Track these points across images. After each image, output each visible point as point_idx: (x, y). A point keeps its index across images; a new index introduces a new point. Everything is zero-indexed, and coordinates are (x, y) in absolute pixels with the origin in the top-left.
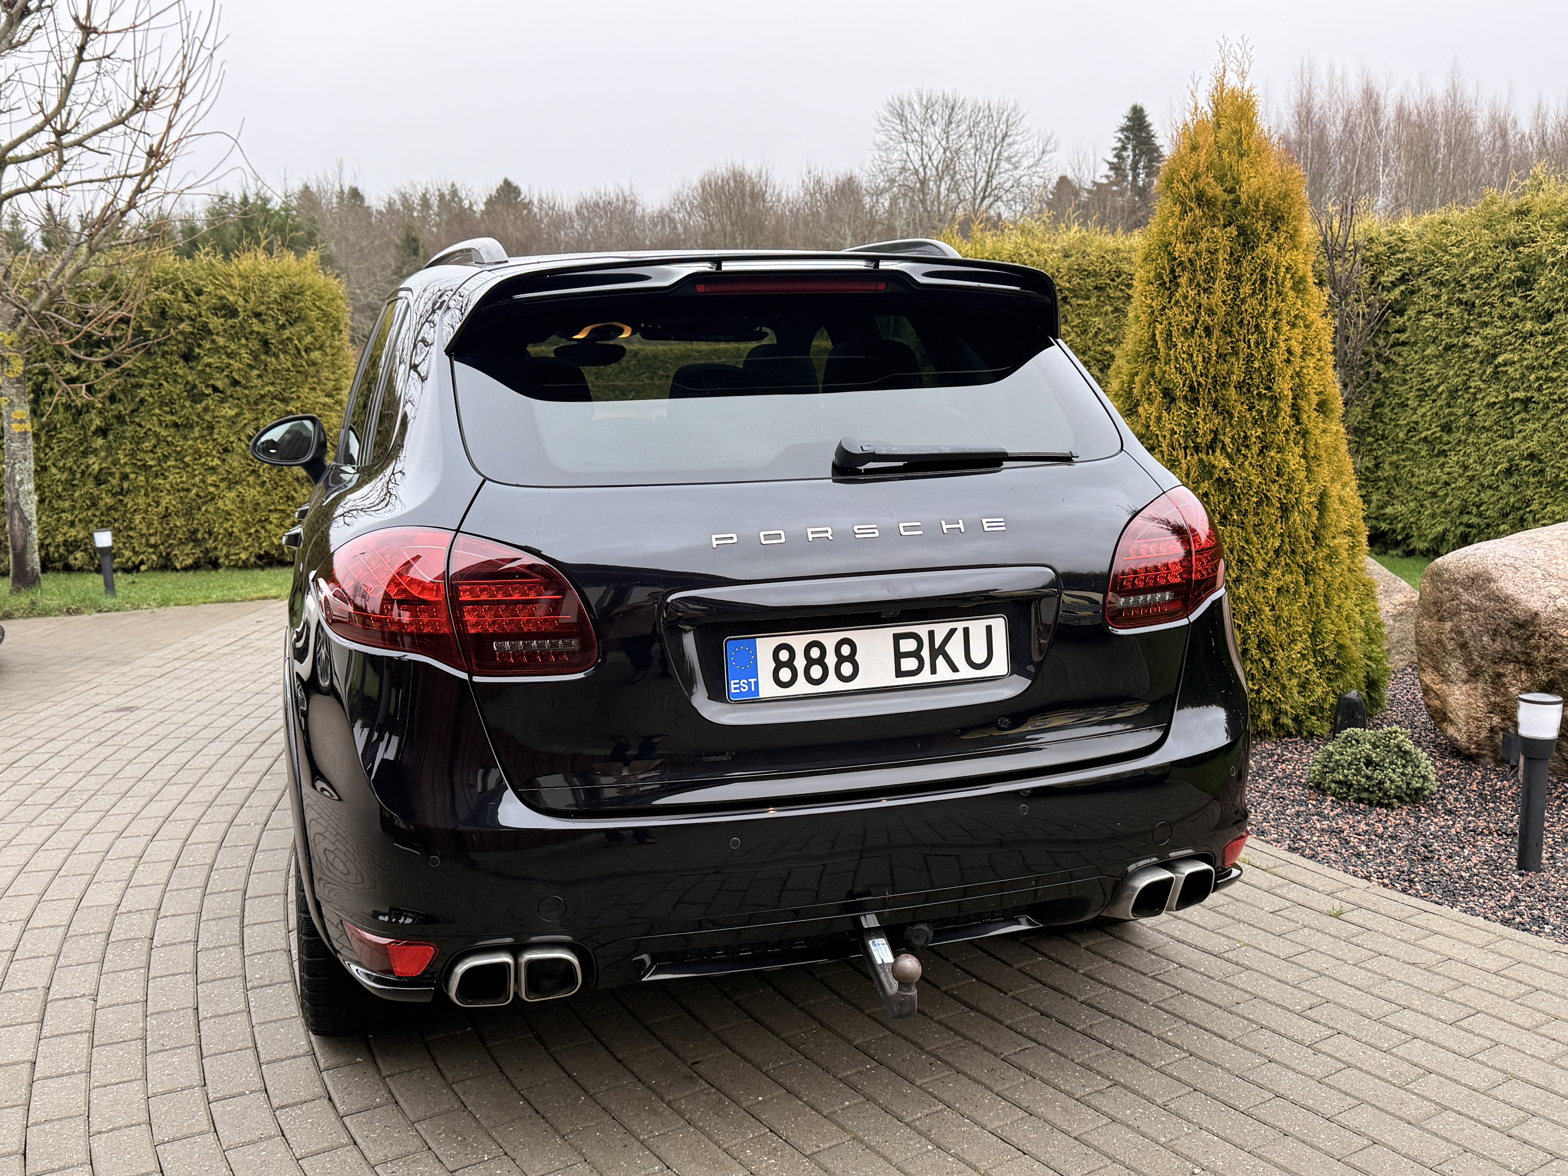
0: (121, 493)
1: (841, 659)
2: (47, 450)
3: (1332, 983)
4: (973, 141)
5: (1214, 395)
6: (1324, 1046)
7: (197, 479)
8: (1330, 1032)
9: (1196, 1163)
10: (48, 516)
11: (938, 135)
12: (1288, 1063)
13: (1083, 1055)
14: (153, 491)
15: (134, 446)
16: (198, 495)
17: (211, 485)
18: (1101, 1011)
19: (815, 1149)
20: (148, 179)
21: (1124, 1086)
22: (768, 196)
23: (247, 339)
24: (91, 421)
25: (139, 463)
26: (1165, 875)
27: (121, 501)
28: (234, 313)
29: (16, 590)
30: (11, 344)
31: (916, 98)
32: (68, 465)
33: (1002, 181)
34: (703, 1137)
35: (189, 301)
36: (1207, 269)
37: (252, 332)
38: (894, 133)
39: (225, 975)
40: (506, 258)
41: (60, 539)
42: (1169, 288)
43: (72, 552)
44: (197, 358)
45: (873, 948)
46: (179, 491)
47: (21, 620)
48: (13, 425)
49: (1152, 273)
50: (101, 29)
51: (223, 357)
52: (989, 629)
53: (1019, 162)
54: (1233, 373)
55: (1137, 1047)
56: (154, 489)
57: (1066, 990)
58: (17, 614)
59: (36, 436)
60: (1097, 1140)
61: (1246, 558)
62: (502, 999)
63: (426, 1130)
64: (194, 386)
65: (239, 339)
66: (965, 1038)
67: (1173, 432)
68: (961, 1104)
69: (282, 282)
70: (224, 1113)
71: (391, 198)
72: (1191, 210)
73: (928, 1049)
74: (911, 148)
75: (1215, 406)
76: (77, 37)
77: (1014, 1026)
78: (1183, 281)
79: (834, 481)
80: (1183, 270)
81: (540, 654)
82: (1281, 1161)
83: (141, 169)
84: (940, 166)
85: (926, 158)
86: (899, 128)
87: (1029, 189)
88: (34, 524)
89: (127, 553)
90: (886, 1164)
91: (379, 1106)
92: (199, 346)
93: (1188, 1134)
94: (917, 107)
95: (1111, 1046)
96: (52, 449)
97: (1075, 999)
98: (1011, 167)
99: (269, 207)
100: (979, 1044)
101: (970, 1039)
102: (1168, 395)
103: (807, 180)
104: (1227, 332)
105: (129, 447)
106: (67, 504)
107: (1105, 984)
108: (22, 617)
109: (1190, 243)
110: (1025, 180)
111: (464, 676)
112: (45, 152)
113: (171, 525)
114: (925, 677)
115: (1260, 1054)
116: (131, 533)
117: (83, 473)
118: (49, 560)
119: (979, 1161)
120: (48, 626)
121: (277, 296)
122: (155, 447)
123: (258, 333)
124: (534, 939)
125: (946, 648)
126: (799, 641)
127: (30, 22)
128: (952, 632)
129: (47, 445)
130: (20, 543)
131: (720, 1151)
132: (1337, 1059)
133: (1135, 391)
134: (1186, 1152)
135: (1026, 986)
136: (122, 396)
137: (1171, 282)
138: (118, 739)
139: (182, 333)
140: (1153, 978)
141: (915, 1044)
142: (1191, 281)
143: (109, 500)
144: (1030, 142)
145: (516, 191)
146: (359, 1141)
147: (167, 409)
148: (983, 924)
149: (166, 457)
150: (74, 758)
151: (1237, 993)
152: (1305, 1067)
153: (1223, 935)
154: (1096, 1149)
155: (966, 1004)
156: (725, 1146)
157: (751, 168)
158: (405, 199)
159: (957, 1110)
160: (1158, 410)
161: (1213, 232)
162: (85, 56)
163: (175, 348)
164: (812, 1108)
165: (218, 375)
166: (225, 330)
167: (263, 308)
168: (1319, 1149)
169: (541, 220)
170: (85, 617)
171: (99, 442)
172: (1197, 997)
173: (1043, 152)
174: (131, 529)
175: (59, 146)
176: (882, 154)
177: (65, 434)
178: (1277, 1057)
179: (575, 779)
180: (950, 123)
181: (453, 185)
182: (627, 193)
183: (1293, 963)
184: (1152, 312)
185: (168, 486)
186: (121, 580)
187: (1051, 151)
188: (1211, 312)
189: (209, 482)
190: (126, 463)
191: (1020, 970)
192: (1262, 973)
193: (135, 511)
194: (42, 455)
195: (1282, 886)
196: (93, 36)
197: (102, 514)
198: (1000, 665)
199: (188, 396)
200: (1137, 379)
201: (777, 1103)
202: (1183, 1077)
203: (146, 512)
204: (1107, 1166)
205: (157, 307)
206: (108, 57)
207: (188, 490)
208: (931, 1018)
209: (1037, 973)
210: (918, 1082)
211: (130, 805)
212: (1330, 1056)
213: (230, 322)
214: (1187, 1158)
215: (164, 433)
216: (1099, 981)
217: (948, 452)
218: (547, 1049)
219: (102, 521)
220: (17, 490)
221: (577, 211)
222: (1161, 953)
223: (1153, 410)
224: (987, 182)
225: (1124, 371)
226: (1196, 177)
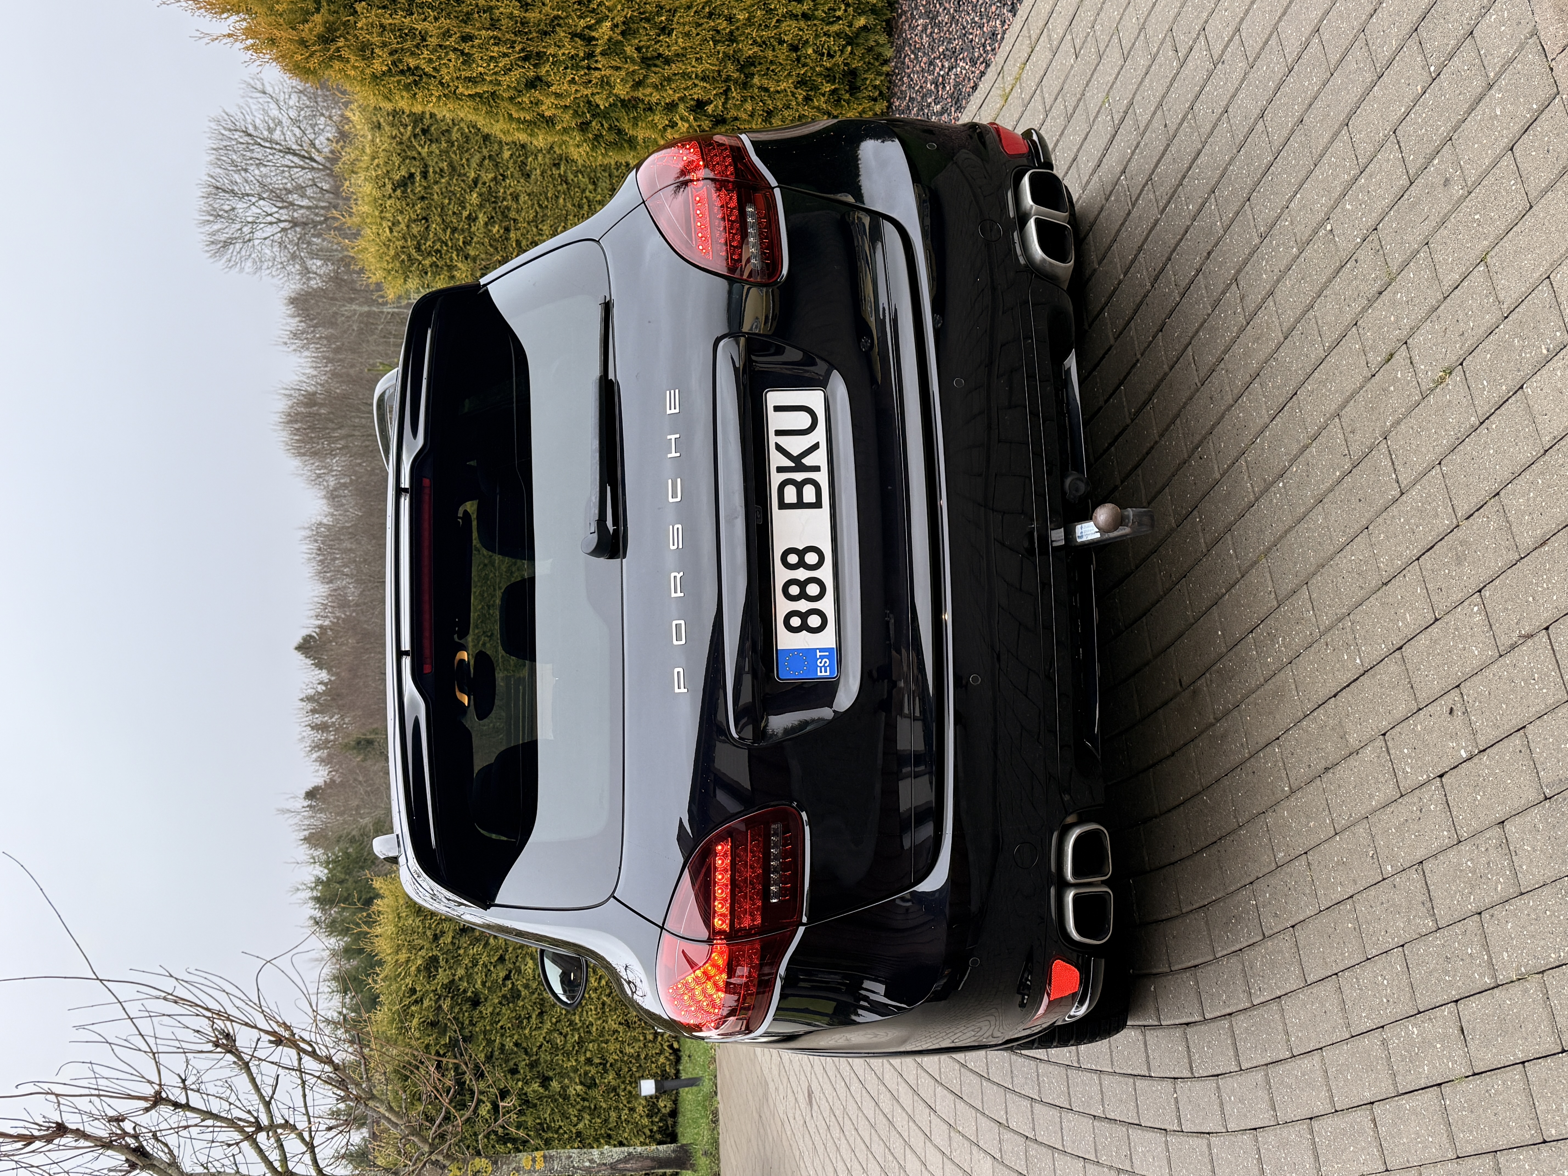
0: (605, 1065)
1: (801, 564)
2: (561, 1131)
3: (1153, 19)
4: (252, 168)
5: (535, 34)
6: (1216, 52)
7: (593, 995)
8: (1202, 38)
9: (1321, 225)
10: (624, 1131)
11: (245, 205)
12: (1230, 94)
13: (1204, 303)
14: (603, 1036)
15: (560, 1053)
16: (609, 995)
17: (599, 983)
18: (1163, 269)
19: (1273, 596)
20: (302, 1045)
21: (1239, 272)
22: (311, 389)
23: (459, 948)
24: (534, 1091)
25: (577, 1048)
26: (1032, 225)
27: (611, 1065)
28: (434, 960)
29: (693, 1168)
30: (460, 1169)
31: (207, 228)
32: (576, 1113)
33: (293, 139)
34: (1251, 699)
35: (421, 1000)
36: (401, 36)
37: (453, 943)
38: (243, 253)
39: (1066, 1084)
40: (394, 835)
41: (645, 1121)
42: (421, 76)
43: (659, 1110)
44: (476, 994)
45: (1084, 539)
46: (604, 1012)
47: (721, 1165)
48: (537, 1167)
49: (404, 93)
50: (157, 1087)
51: (476, 970)
52: (777, 409)
53: (273, 120)
54: (511, 13)
55: (1202, 245)
56: (601, 1034)
57: (1139, 298)
58: (715, 1169)
59: (548, 1143)
60: (1289, 317)
61: (707, 10)
62: (1107, 897)
63: (1223, 949)
64: (504, 996)
65: (459, 955)
66: (1178, 415)
67: (573, 81)
68: (1242, 441)
69: (404, 914)
70: (1193, 1122)
71: (316, 761)
72: (338, 50)
73: (1186, 456)
74: (258, 234)
75: (546, 33)
76: (165, 1110)
77: (1171, 363)
78: (412, 63)
79: (624, 557)
80: (401, 61)
81: (784, 858)
82: (1327, 136)
83: (293, 1052)
84: (280, 205)
85: (269, 219)
86: (238, 246)
87: (302, 109)
88: (631, 1149)
89: (662, 1060)
90: (1293, 533)
91: (1197, 983)
92: (465, 991)
93: (1292, 223)
94: (216, 227)
95: (1198, 271)
96: (560, 1127)
97: (1149, 292)
98: (278, 128)
99: (325, 879)
100: (1185, 404)
101: (1180, 411)
102: (533, 83)
103: (294, 347)
104: (467, 19)
105: (560, 1057)
106: (613, 1114)
107: (1136, 256)
108: (718, 1165)
109: (372, 53)
110: (293, 114)
111: (801, 929)
112: (278, 1139)
113: (636, 1019)
114: (822, 478)
115: (1219, 120)
116: (643, 1056)
117: (584, 1099)
118: (665, 1130)
119: (1298, 441)
120: (728, 1143)
121: (417, 920)
122: (561, 1033)
123: (453, 937)
124: (1053, 868)
125: (795, 455)
126: (782, 606)
127: (149, 1146)
128: (779, 448)
129: (557, 1132)
130: (648, 1163)
131: (1266, 686)
132: (1230, 40)
133: (528, 118)
134: (1308, 232)
135: (1132, 337)
136: (511, 1063)
137: (413, 74)
138: (837, 1113)
139: (452, 1008)
140: (1133, 205)
141: (1180, 467)
142: (413, 54)
143: (611, 1076)
144: (253, 107)
145: (308, 639)
146: (1228, 1011)
147: (525, 1021)
148: (1068, 411)
149: (572, 1023)
150: (853, 1157)
151: (1155, 124)
152: (1237, 75)
153: (1096, 117)
154: (1298, 321)
155: (1145, 404)
156: (1262, 680)
157: (282, 405)
158: (316, 747)
159: (1248, 447)
160: (548, 95)
161: (362, 29)
162: (184, 1102)
163: (466, 1014)
164: (1233, 586)
165: (494, 975)
166: (450, 968)
167: (429, 933)
168: (1319, 92)
169: (338, 618)
170: (721, 1107)
171: (555, 1085)
172: (1156, 166)
173: (264, 93)
174: (639, 1056)
175: (272, 1127)
176: (265, 266)
177: (546, 1115)
178: (1223, 104)
179: (904, 770)
180: (232, 191)
181: (302, 700)
182: (309, 533)
183: (1129, 53)
184: (445, 95)
185: (599, 1022)
186: (687, 1070)
187: (263, 84)
188: (447, 34)
189: (596, 984)
190: (576, 1060)
191: (1116, 339)
192: (1137, 89)
193: (621, 1052)
194: (566, 1136)
195: (1049, 37)
196: (164, 1095)
197: (623, 1082)
198: (814, 398)
199: (513, 1002)
200: (515, 115)
201: (1226, 619)
202: (1235, 209)
203: (623, 1042)
204: (1315, 316)
205: (426, 1029)
206: (184, 1081)
207: (604, 1004)
208: (1156, 442)
209: (1121, 323)
210: (1218, 476)
211: (900, 1120)
212: (1227, 46)
213: (442, 963)
214: (1315, 232)
215: (548, 1025)
216: (1133, 261)
217: (598, 442)
218: (1156, 817)
219: (631, 1083)
220: (598, 1165)
221: (327, 583)
222: (1109, 189)
223: (548, 101)
224: (295, 154)
225: (505, 127)
226: (303, 42)
